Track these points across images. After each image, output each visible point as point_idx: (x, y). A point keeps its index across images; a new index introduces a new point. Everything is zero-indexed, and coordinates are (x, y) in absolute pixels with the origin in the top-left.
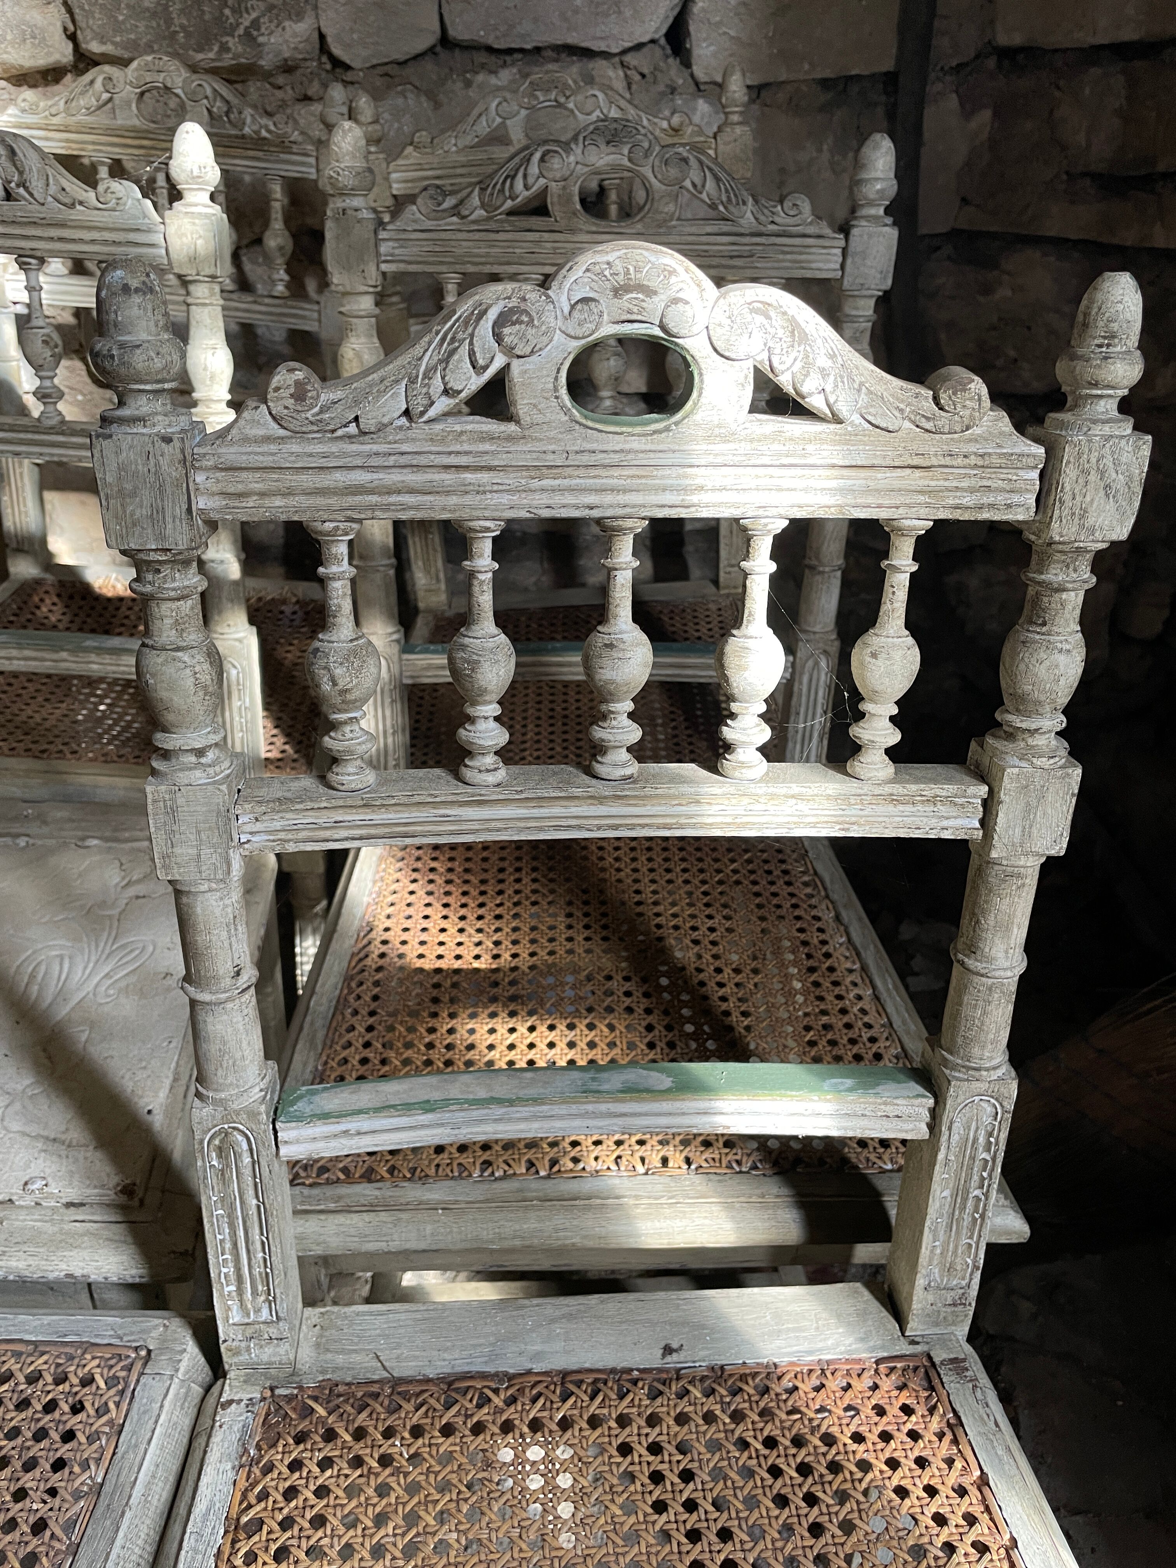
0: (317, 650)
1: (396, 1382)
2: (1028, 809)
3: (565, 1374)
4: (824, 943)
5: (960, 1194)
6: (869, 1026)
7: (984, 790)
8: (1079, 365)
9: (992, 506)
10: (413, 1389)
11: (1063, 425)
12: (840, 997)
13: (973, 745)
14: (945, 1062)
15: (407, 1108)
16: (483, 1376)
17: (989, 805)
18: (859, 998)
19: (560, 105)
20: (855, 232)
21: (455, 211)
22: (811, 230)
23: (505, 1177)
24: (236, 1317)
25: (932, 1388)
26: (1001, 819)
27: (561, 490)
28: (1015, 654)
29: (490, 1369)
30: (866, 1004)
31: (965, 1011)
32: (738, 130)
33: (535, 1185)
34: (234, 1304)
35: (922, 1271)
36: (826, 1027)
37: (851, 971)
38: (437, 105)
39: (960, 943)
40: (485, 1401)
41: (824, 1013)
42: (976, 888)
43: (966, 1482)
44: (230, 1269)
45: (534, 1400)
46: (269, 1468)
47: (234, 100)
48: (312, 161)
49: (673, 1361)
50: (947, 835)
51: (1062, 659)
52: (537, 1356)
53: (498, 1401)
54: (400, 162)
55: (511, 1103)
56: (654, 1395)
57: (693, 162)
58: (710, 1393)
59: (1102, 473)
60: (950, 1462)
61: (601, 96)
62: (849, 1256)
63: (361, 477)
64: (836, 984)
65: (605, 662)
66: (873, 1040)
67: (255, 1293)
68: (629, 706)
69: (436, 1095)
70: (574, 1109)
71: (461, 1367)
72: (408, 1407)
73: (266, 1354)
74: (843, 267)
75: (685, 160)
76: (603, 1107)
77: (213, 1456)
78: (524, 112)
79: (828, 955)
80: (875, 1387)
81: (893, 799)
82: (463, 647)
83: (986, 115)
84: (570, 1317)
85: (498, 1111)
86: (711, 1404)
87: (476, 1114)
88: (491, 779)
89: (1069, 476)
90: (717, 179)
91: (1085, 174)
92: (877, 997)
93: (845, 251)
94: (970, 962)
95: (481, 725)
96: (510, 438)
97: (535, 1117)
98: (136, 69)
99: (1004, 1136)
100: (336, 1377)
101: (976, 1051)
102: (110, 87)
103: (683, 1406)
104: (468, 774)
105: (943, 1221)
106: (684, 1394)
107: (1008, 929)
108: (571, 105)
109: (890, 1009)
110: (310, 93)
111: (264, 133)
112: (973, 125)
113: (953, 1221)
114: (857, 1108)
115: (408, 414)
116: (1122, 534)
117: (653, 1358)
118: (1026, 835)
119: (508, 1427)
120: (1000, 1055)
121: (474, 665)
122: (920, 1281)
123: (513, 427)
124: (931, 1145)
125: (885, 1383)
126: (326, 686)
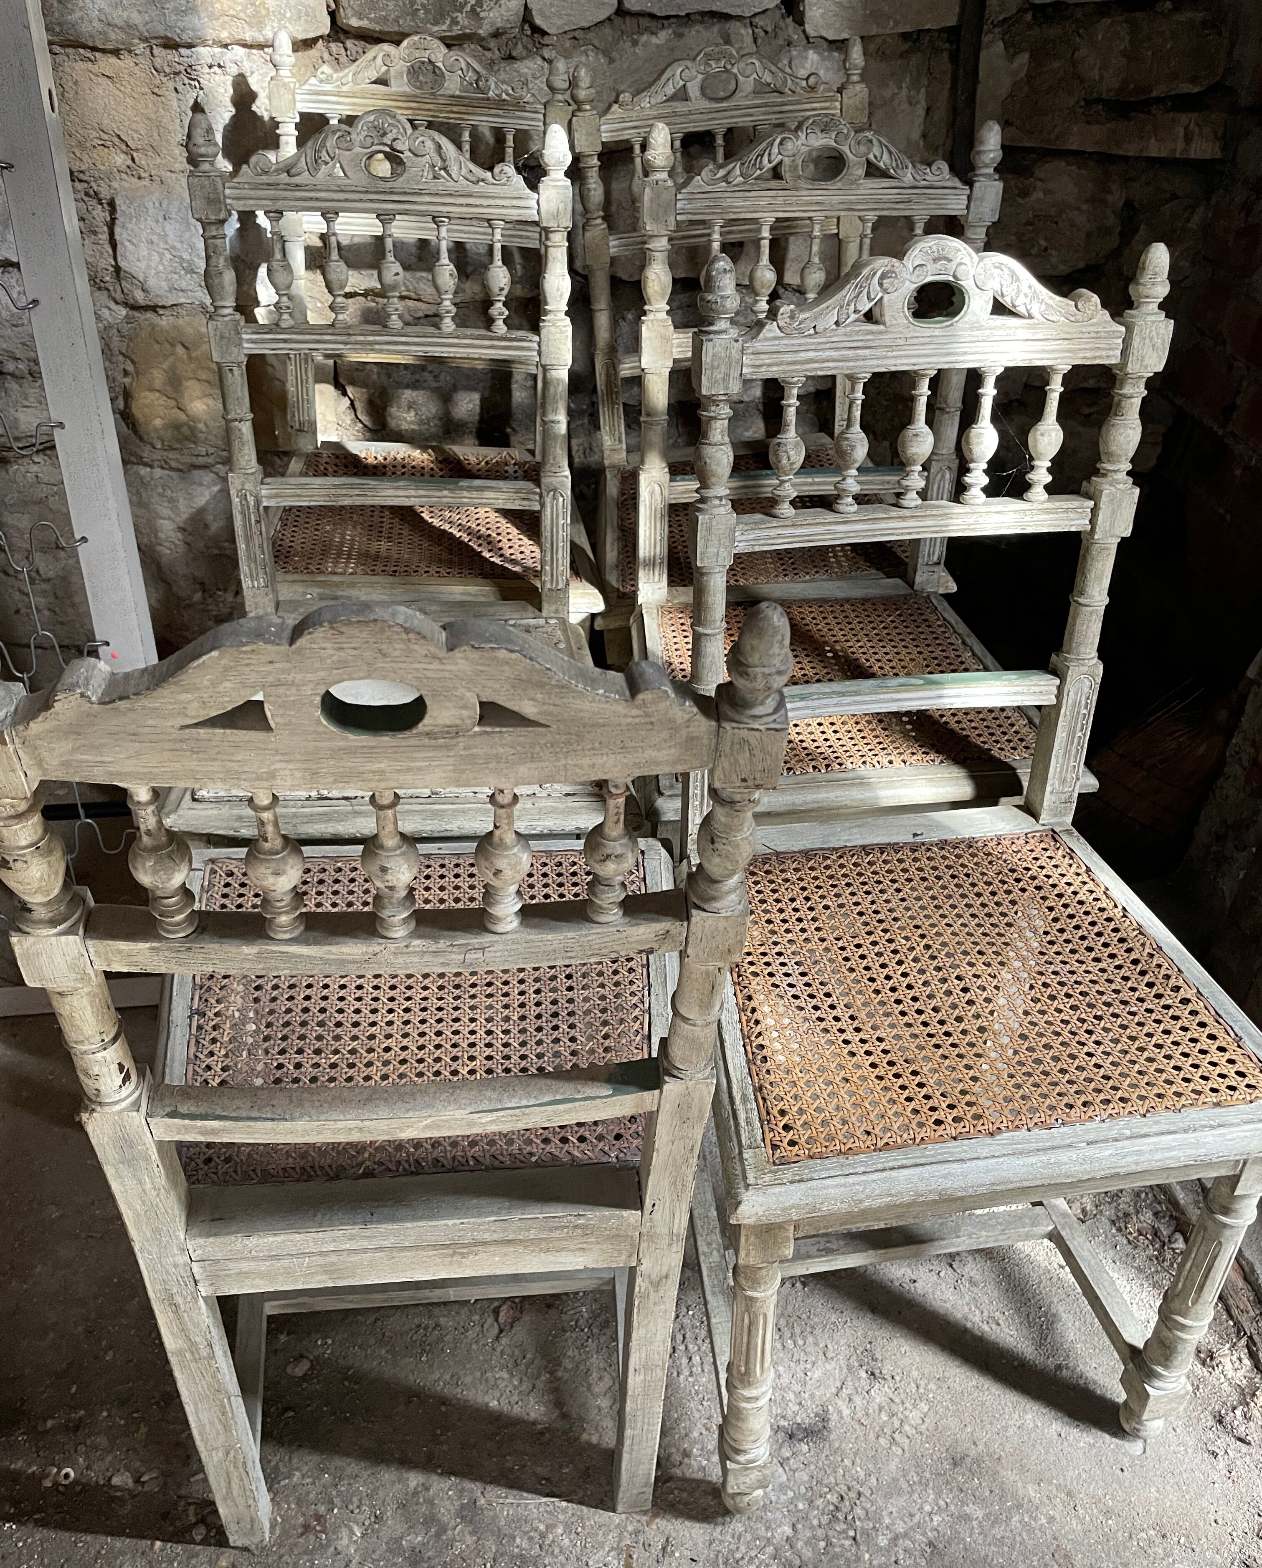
0: (779, 444)
1: (779, 853)
2: (1113, 512)
3: (864, 847)
5: (1071, 735)
7: (1092, 504)
8: (1141, 288)
9: (1100, 357)
10: (789, 855)
11: (1133, 316)
13: (1084, 483)
14: (1066, 659)
15: (792, 698)
16: (822, 849)
17: (1094, 511)
19: (727, 71)
20: (977, 185)
21: (725, 178)
22: (949, 184)
25: (1056, 841)
26: (1100, 518)
27: (900, 357)
28: (1108, 431)
29: (825, 846)
31: (1078, 627)
32: (858, 87)
34: (698, 812)
35: (1050, 782)
38: (611, 61)
40: (826, 858)
42: (1085, 558)
43: (1079, 871)
45: (852, 856)
47: (483, 72)
48: (541, 117)
49: (918, 839)
50: (1073, 529)
51: (1130, 432)
52: (847, 841)
53: (834, 857)
54: (609, 116)
55: (843, 694)
56: (913, 851)
57: (875, 142)
58: (942, 849)
59: (1151, 339)
60: (1071, 865)
61: (757, 63)
63: (811, 354)
65: (914, 444)
68: (919, 467)
70: (874, 697)
71: (809, 847)
72: (789, 861)
74: (968, 207)
75: (871, 141)
76: (889, 697)
78: (700, 77)
80: (1027, 842)
81: (1046, 511)
82: (847, 442)
83: (1025, 57)
85: (836, 699)
86: (944, 853)
87: (824, 701)
88: (849, 510)
89: (1136, 341)
90: (890, 153)
91: (1098, 101)
93: (969, 198)
94: (1081, 600)
95: (849, 482)
96: (881, 333)
97: (854, 703)
98: (406, 47)
99: (1095, 698)
101: (1082, 649)
102: (388, 62)
103: (930, 854)
104: (839, 508)
105: (1062, 752)
106: (929, 850)
107: (1101, 579)
108: (735, 71)
110: (514, 54)
111: (504, 96)
112: (1016, 64)
113: (1067, 752)
114: (1020, 689)
115: (837, 323)
116: (1160, 368)
117: (910, 839)
118: (1112, 526)
119: (842, 866)
120: (1095, 654)
121: (853, 447)
122: (1048, 789)
123: (881, 327)
124: (1057, 707)
125: (1032, 841)
126: (784, 461)
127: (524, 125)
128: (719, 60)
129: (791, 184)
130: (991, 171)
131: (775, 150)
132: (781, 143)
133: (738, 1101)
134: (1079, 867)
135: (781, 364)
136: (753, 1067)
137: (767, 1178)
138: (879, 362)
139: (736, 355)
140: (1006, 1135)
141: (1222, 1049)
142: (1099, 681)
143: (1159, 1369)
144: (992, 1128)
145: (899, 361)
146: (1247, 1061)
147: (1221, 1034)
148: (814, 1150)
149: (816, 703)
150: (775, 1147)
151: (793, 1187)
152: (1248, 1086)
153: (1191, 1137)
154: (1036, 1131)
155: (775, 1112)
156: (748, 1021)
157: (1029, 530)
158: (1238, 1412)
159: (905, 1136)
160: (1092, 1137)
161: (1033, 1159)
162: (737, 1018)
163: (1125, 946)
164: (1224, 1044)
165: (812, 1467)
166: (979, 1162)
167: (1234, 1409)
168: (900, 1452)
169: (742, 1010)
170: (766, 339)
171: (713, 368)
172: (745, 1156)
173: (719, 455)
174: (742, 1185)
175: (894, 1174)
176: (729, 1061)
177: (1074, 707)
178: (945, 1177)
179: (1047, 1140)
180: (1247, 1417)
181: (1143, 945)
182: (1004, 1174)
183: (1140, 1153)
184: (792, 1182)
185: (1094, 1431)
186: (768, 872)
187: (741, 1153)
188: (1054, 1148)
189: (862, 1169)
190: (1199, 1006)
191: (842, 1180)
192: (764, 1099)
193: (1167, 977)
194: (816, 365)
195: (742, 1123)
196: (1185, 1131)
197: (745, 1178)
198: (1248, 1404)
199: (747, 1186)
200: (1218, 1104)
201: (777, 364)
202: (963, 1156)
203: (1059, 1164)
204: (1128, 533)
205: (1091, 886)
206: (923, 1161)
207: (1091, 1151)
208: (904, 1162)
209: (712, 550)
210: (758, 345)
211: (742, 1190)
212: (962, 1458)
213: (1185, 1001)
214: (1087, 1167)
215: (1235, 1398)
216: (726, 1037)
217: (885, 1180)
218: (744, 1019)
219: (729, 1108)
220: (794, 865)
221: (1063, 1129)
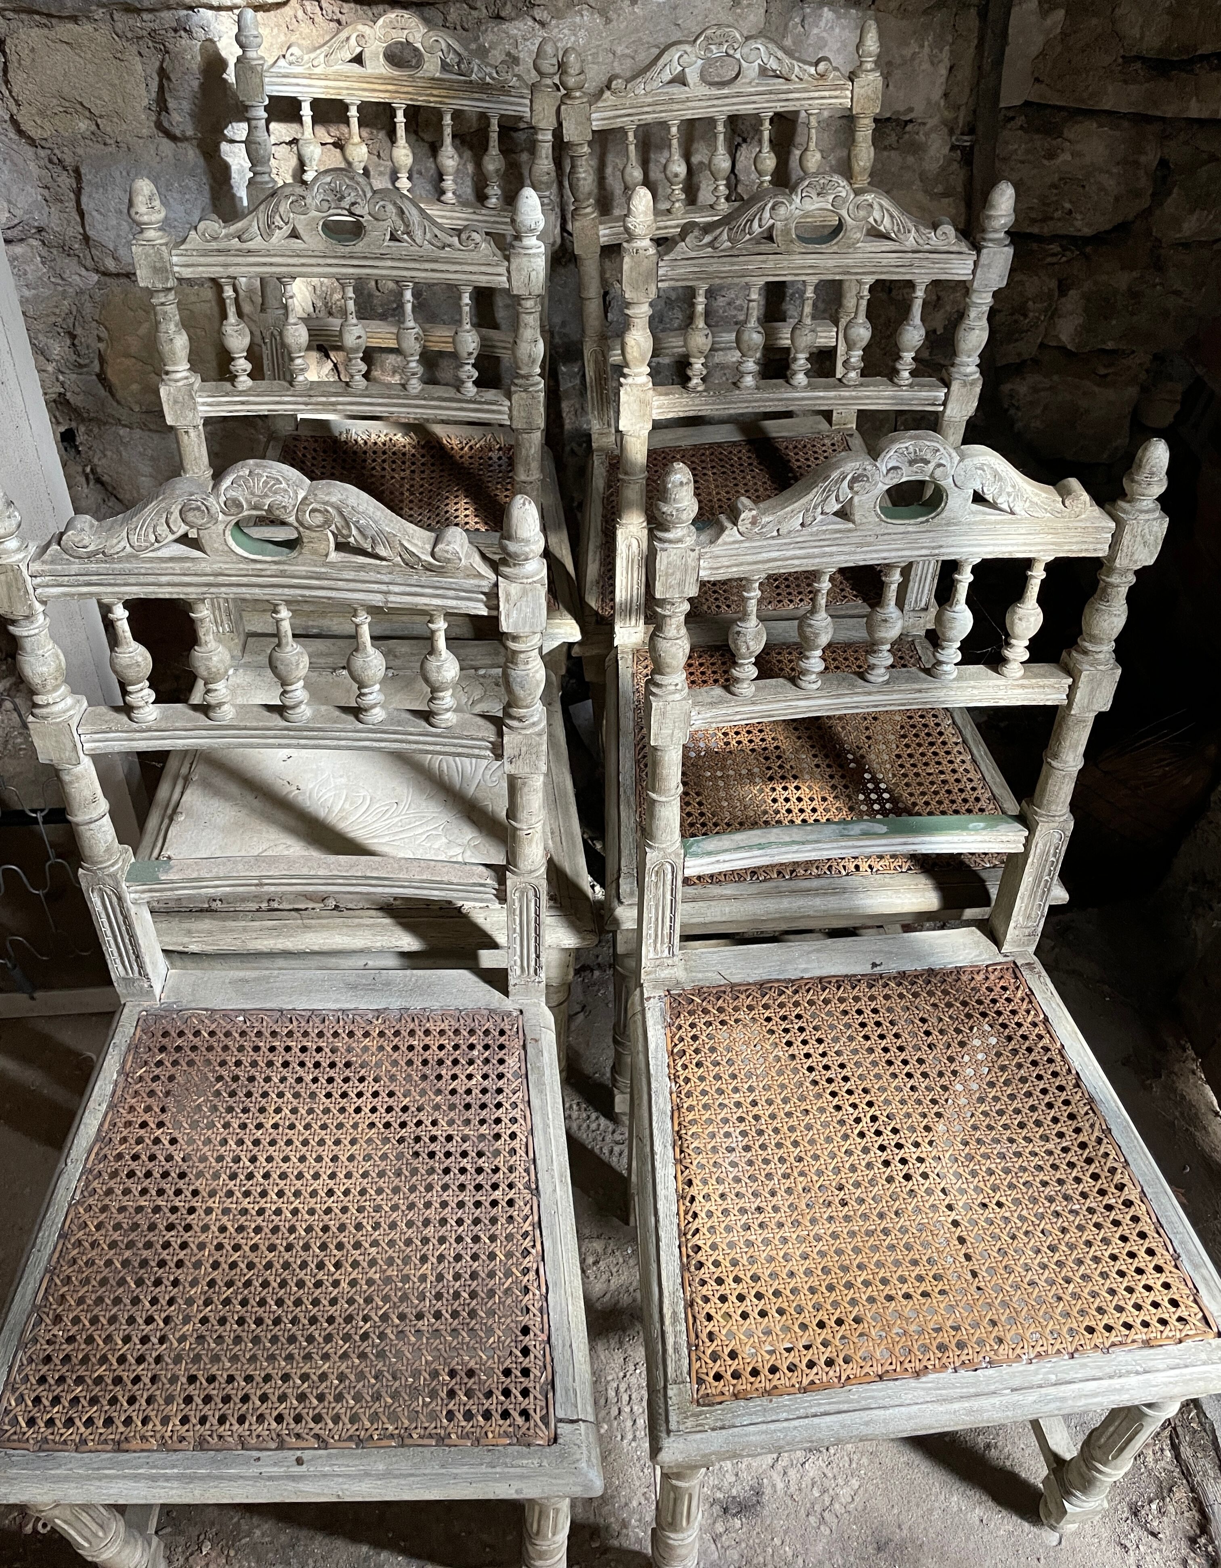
0: (738, 633)
1: (733, 986)
2: (1092, 690)
3: (821, 979)
4: (938, 725)
5: (1038, 879)
6: (971, 780)
7: (1070, 681)
9: (1087, 550)
10: (743, 988)
11: (1126, 510)
12: (951, 762)
13: (1064, 654)
14: (1036, 813)
15: (750, 847)
16: (778, 981)
17: (1072, 688)
18: (963, 762)
19: (728, 55)
20: (984, 251)
21: (711, 244)
22: (955, 249)
23: (765, 880)
24: (651, 955)
25: (1016, 978)
26: (1079, 695)
27: (871, 552)
29: (781, 977)
30: (968, 766)
31: (1049, 787)
32: (871, 76)
33: (784, 884)
34: (651, 949)
35: (1013, 918)
36: (944, 782)
37: (956, 744)
38: (608, 21)
39: (1049, 752)
40: (782, 992)
41: (942, 772)
42: (1060, 726)
43: (1037, 1020)
44: (652, 932)
45: (808, 991)
46: (680, 1027)
47: (464, 53)
49: (877, 970)
50: (1049, 703)
51: (1115, 617)
52: (805, 970)
53: (789, 992)
54: (600, 104)
55: (803, 843)
56: (870, 986)
57: (876, 206)
58: (899, 984)
60: (1028, 1012)
61: (762, 49)
62: (961, 915)
63: (774, 554)
64: (948, 753)
66: (974, 789)
67: (662, 943)
68: (888, 647)
69: (763, 841)
70: (835, 845)
71: (766, 977)
72: (743, 996)
73: (665, 974)
74: (974, 272)
75: (871, 206)
76: (850, 843)
77: (650, 1022)
78: (700, 62)
79: (941, 734)
80: (987, 978)
81: (1023, 686)
82: (811, 626)
84: (818, 951)
85: (795, 847)
86: (901, 989)
87: (783, 849)
88: (815, 686)
89: (1127, 535)
90: (892, 216)
92: (974, 761)
93: (976, 263)
94: (1054, 763)
95: (813, 661)
96: (850, 531)
97: (814, 850)
98: (383, 27)
99: (1064, 848)
100: (701, 984)
101: (1053, 807)
102: (362, 43)
103: (886, 991)
104: (803, 684)
105: (1027, 894)
106: (886, 985)
107: (1076, 747)
108: (738, 56)
109: (983, 768)
110: (503, 14)
111: (488, 79)
113: (1033, 893)
114: (987, 838)
115: (802, 525)
116: (1151, 562)
117: (867, 969)
118: (1090, 702)
119: (796, 1004)
120: (1066, 809)
121: (817, 635)
122: (1012, 924)
123: (851, 525)
124: (1025, 855)
125: (992, 977)
126: (743, 650)
127: (510, 110)
128: (721, 44)
129: (783, 248)
130: (1002, 235)
131: (767, 214)
132: (773, 208)
133: (668, 1321)
134: (1036, 1015)
135: (741, 564)
136: (687, 1275)
137: (690, 1423)
138: (847, 557)
139: (691, 563)
140: (932, 1376)
141: (1159, 1269)
142: (1069, 834)
143: (1078, 1494)
144: (919, 1366)
145: (869, 556)
146: (1182, 1286)
147: (1160, 1250)
148: (739, 1387)
149: (775, 851)
150: (700, 1381)
151: (714, 1434)
152: (1180, 1319)
153: (1116, 1383)
154: (962, 1372)
155: (704, 1336)
156: (686, 1212)
157: (1002, 703)
158: (1154, 1506)
159: (831, 1373)
160: (1016, 1383)
161: (956, 1406)
162: (674, 1208)
163: (1074, 1124)
164: (1161, 1263)
165: (743, 1545)
166: (903, 1409)
167: (1150, 1501)
168: (828, 1532)
169: (681, 1197)
170: (725, 543)
171: (667, 574)
172: (670, 1393)
173: (674, 649)
174: (663, 1428)
175: (816, 1420)
176: (663, 1266)
177: (1041, 856)
178: (867, 1424)
179: (973, 1384)
180: (1162, 1512)
181: (1092, 1126)
182: (926, 1422)
183: (1063, 1399)
184: (713, 1429)
185: (1014, 1518)
186: (721, 1010)
187: (665, 1387)
188: (977, 1395)
189: (784, 1415)
190: (1140, 1209)
191: (764, 1427)
192: (694, 1317)
193: (1113, 1171)
194: (779, 563)
195: (670, 1350)
196: (1111, 1377)
197: (667, 1421)
198: (1163, 1499)
199: (668, 1432)
200: (1147, 1344)
201: (737, 565)
202: (887, 1402)
203: (980, 1411)
204: (1106, 708)
205: (1046, 1041)
206: (845, 1407)
207: (1016, 1397)
208: (827, 1408)
209: (666, 732)
210: (716, 549)
211: (663, 1435)
212: (886, 1543)
213: (1128, 1204)
214: (1010, 1414)
215: (1152, 1491)
216: (662, 1233)
217: (806, 1427)
218: (682, 1208)
219: (658, 1325)
220: (748, 1002)
221: (991, 1371)
